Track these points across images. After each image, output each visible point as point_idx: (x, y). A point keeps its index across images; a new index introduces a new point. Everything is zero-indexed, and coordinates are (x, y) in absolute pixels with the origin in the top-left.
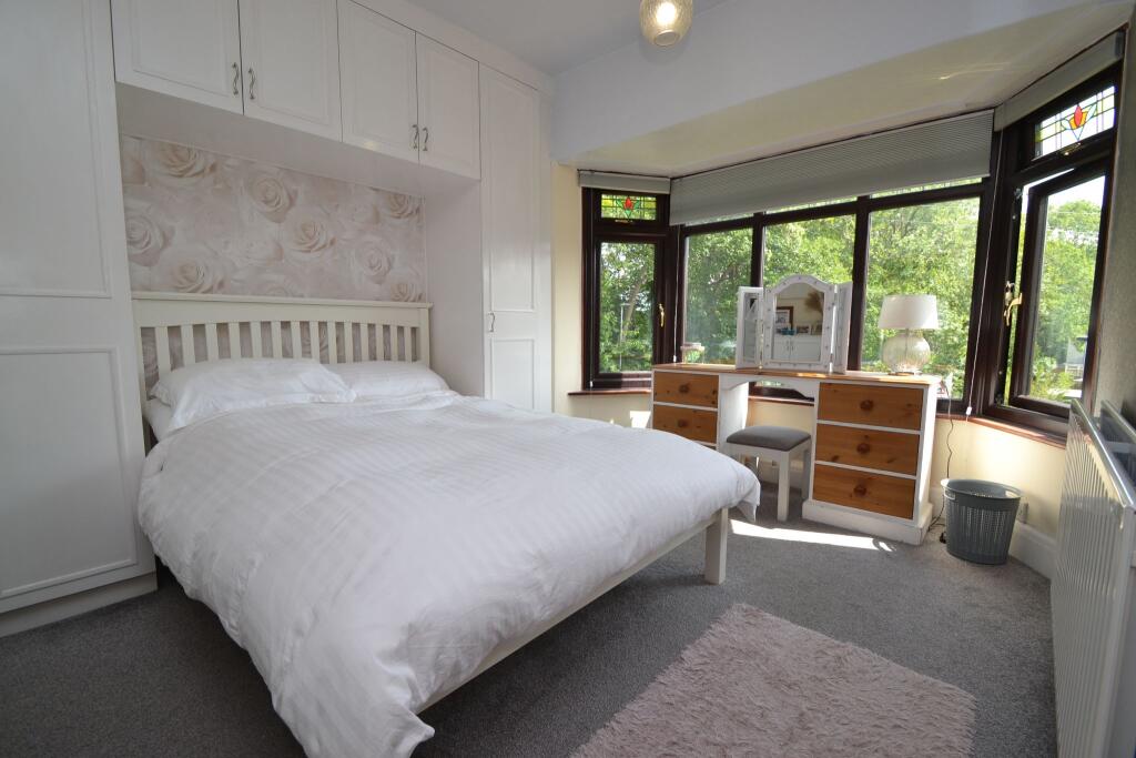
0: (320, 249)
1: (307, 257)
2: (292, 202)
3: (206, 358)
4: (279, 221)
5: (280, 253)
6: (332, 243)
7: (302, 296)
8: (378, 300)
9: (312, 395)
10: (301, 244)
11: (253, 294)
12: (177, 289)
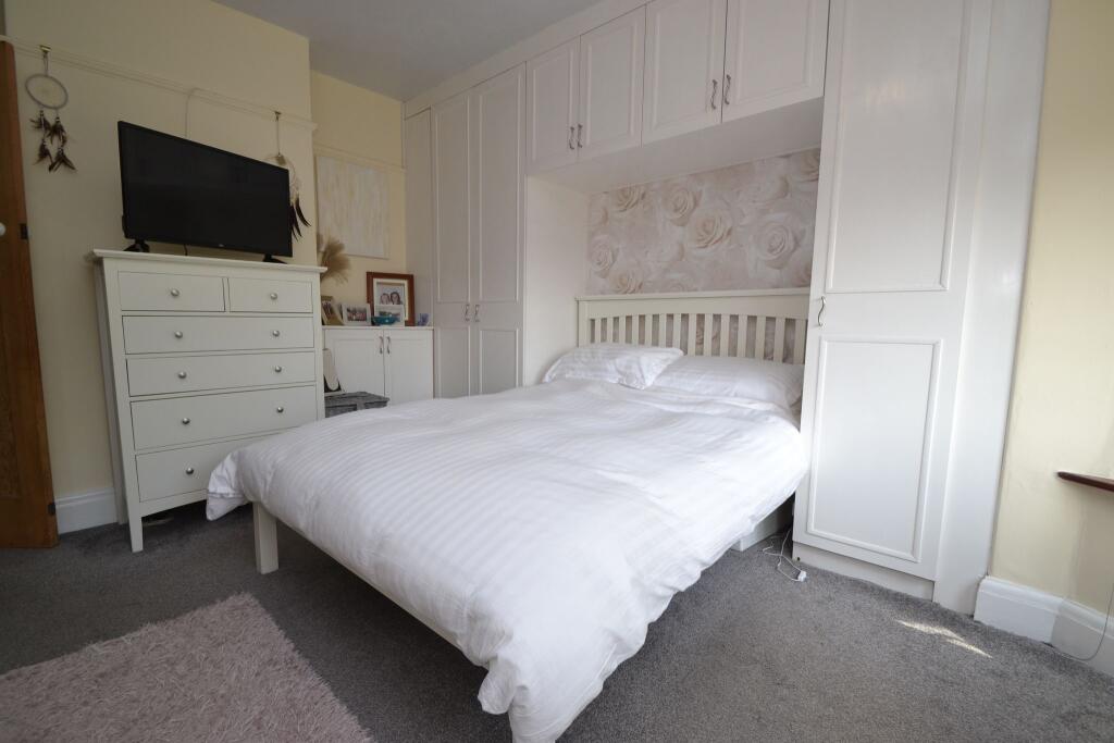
0: (717, 241)
1: (702, 252)
2: (696, 203)
3: (630, 342)
4: (683, 225)
5: (682, 253)
6: (729, 233)
7: (696, 290)
8: (777, 287)
9: (620, 376)
10: (699, 240)
11: (661, 292)
12: (617, 292)
